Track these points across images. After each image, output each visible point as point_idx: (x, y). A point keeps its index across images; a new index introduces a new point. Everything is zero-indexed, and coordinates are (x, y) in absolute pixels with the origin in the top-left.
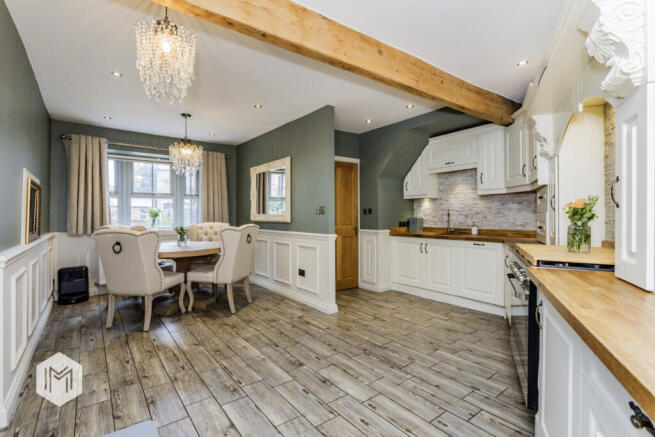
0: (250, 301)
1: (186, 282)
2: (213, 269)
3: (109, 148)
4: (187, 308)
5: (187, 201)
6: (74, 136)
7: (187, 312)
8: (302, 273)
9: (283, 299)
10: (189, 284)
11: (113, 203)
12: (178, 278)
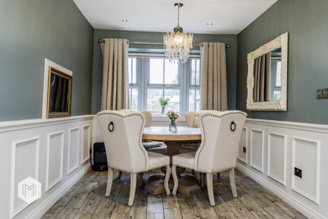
0: (235, 195)
1: (171, 165)
2: (194, 156)
3: (130, 47)
4: (171, 191)
5: (192, 91)
6: (107, 40)
7: (171, 195)
8: (298, 173)
9: (275, 200)
10: (174, 168)
11: (134, 93)
12: (164, 160)
